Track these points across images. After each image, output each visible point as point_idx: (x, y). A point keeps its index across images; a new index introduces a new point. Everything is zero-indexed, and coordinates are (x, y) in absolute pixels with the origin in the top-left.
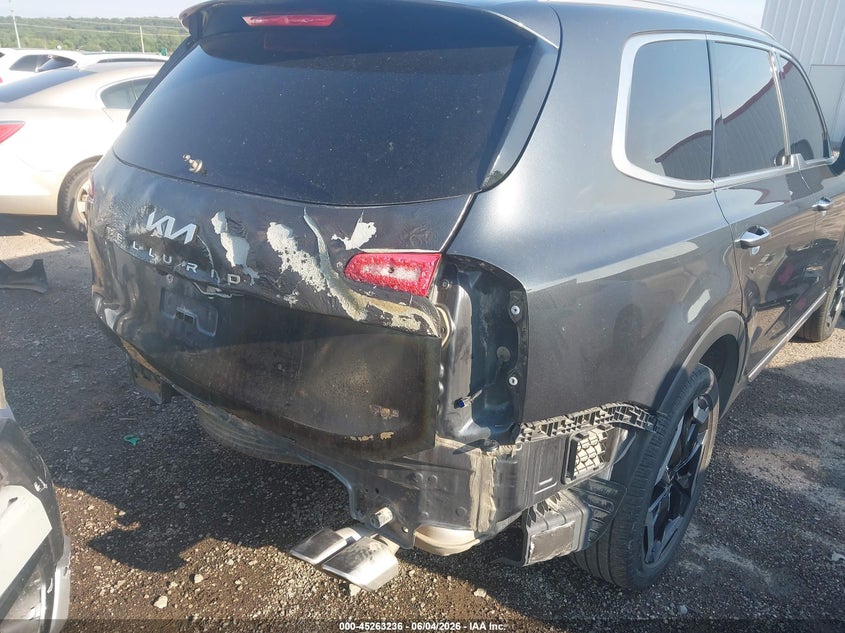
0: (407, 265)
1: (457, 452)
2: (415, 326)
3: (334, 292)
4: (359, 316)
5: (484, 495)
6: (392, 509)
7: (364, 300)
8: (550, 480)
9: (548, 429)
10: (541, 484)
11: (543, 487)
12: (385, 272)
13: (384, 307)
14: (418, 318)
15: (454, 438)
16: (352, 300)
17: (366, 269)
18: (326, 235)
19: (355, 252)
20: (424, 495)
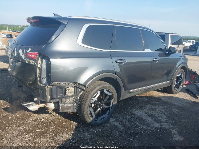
0: (33, 54)
1: (43, 87)
2: (33, 64)
3: (25, 59)
4: (27, 62)
5: (48, 95)
6: (37, 98)
7: (28, 60)
8: (62, 95)
9: (58, 84)
10: (60, 95)
11: (60, 96)
12: (31, 55)
13: (30, 61)
14: (34, 63)
15: (42, 84)
16: (27, 60)
17: (28, 55)
18: (25, 50)
19: (28, 53)
20: (40, 94)
